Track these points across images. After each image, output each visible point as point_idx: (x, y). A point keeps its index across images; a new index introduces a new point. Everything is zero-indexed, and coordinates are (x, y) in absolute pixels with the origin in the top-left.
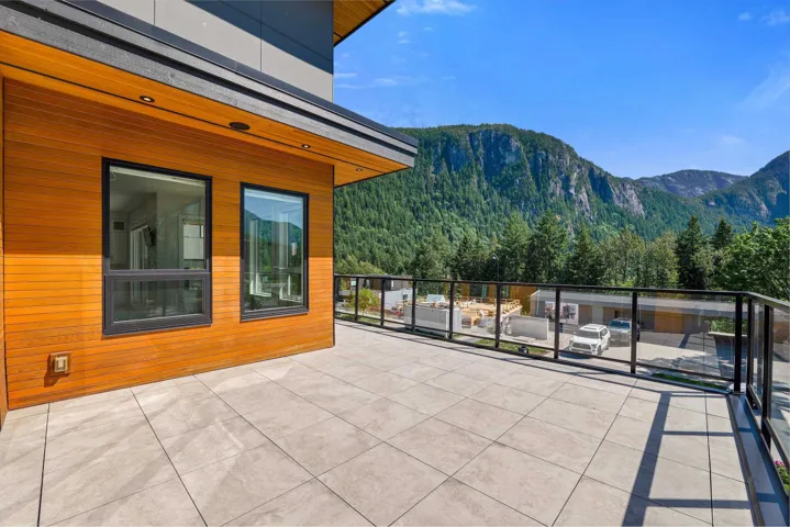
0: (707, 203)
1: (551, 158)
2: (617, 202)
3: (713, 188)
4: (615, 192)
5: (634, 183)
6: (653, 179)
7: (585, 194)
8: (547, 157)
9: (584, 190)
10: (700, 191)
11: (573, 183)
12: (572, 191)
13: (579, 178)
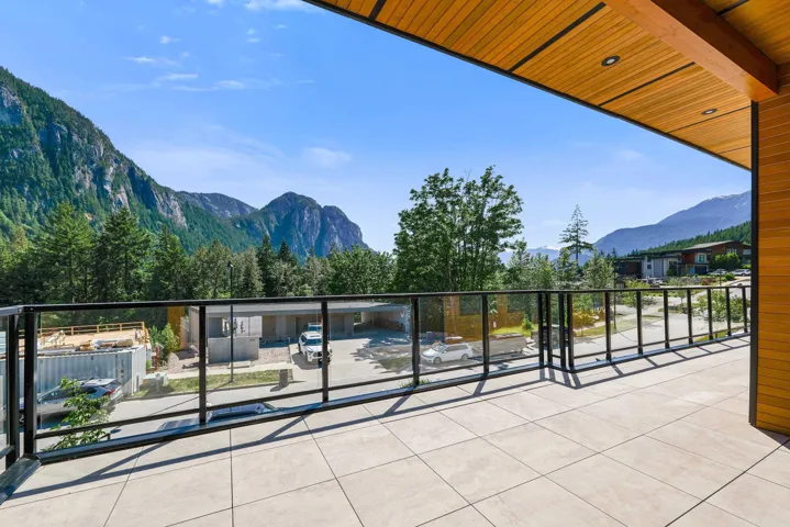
0: (235, 225)
1: (75, 138)
2: (161, 211)
3: (237, 213)
4: (160, 200)
5: (176, 194)
6: (193, 195)
7: (124, 195)
8: (70, 136)
9: (122, 189)
10: (229, 214)
11: (109, 178)
12: (108, 187)
13: (117, 174)
